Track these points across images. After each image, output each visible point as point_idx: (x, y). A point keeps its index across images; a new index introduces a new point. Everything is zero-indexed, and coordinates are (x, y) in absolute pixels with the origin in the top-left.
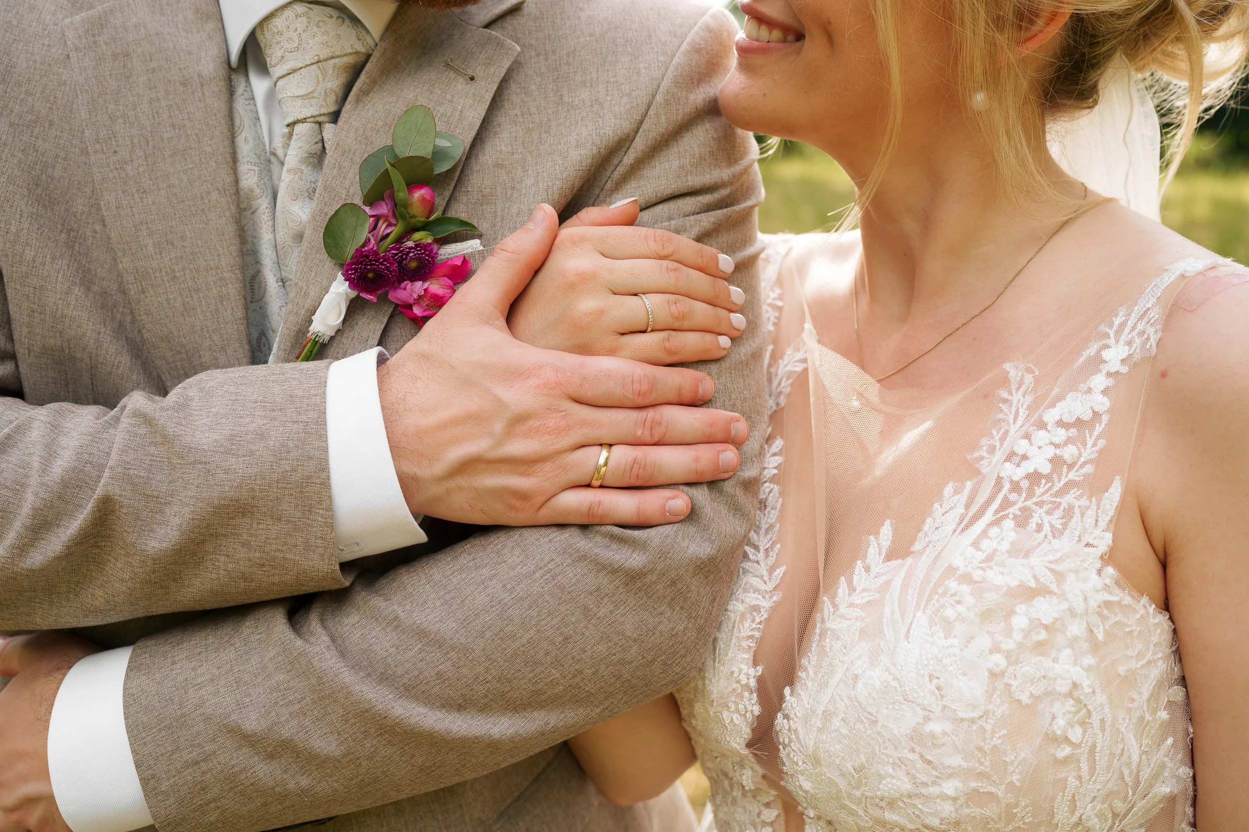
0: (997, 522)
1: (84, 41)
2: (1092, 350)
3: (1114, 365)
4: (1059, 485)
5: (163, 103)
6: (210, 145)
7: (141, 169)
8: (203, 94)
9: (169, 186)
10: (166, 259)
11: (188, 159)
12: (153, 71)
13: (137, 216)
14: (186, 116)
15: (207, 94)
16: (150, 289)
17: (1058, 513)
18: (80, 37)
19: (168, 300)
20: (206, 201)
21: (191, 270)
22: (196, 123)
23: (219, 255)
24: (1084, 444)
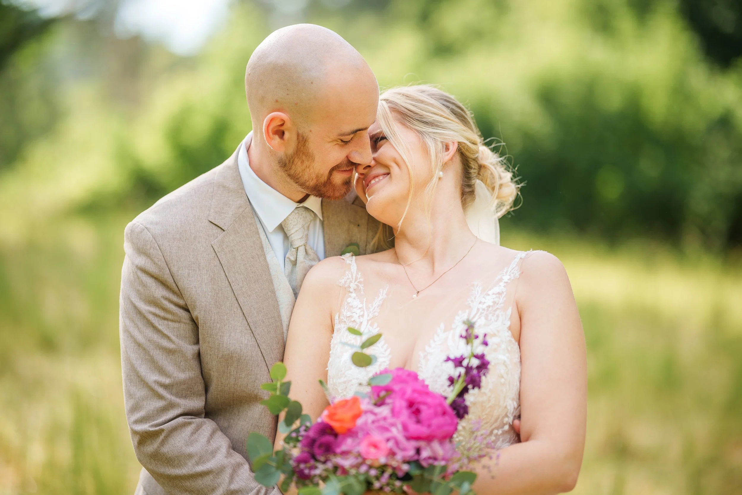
0: (480, 318)
1: (220, 249)
2: (499, 277)
3: (506, 280)
4: (495, 308)
5: (248, 265)
6: (265, 277)
7: (247, 289)
8: (260, 260)
9: (256, 293)
10: (260, 316)
11: (260, 283)
12: (242, 255)
13: (249, 304)
14: (256, 269)
15: (261, 260)
16: (258, 327)
17: (495, 316)
18: (218, 248)
19: (263, 329)
20: (267, 296)
21: (267, 319)
22: (259, 270)
23: (274, 313)
24: (500, 299)
